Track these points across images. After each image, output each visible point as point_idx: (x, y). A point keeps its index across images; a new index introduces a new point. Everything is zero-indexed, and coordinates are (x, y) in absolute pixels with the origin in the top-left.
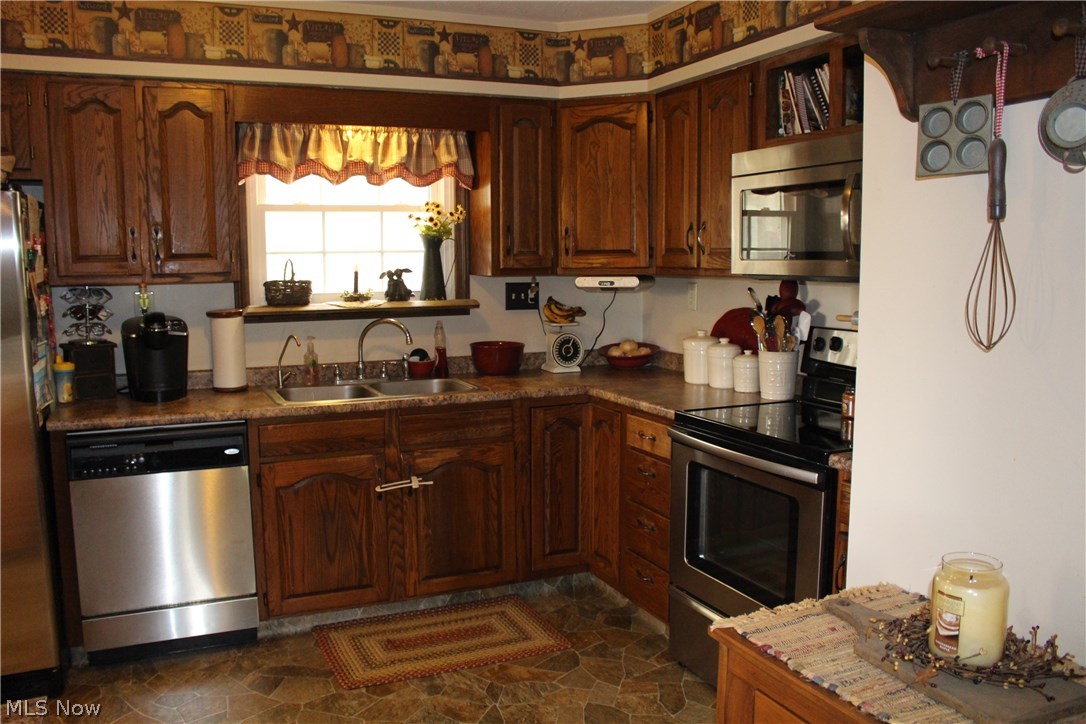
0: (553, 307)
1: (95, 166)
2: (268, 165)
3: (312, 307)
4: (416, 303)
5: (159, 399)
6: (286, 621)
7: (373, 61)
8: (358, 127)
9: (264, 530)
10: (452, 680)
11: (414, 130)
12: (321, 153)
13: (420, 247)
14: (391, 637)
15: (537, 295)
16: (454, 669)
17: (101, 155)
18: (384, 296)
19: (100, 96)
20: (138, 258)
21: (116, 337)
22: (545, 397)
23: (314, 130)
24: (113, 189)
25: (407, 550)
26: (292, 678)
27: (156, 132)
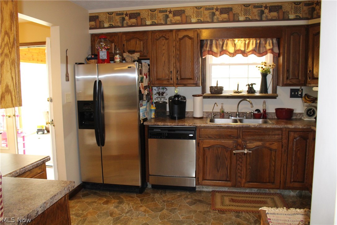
0: (306, 97)
1: (162, 54)
2: (211, 52)
3: (223, 94)
4: (257, 94)
5: (177, 119)
6: (204, 187)
7: (241, 18)
8: (240, 39)
9: (199, 159)
10: (245, 215)
11: (258, 39)
12: (227, 48)
13: (260, 76)
14: (233, 198)
15: (302, 93)
16: (247, 212)
17: (164, 51)
18: (246, 92)
19: (164, 35)
20: (172, 79)
21: (167, 101)
22: (294, 128)
23: (226, 41)
24: (167, 61)
25: (242, 172)
26: (199, 203)
27: (178, 44)
